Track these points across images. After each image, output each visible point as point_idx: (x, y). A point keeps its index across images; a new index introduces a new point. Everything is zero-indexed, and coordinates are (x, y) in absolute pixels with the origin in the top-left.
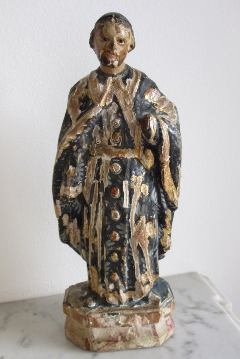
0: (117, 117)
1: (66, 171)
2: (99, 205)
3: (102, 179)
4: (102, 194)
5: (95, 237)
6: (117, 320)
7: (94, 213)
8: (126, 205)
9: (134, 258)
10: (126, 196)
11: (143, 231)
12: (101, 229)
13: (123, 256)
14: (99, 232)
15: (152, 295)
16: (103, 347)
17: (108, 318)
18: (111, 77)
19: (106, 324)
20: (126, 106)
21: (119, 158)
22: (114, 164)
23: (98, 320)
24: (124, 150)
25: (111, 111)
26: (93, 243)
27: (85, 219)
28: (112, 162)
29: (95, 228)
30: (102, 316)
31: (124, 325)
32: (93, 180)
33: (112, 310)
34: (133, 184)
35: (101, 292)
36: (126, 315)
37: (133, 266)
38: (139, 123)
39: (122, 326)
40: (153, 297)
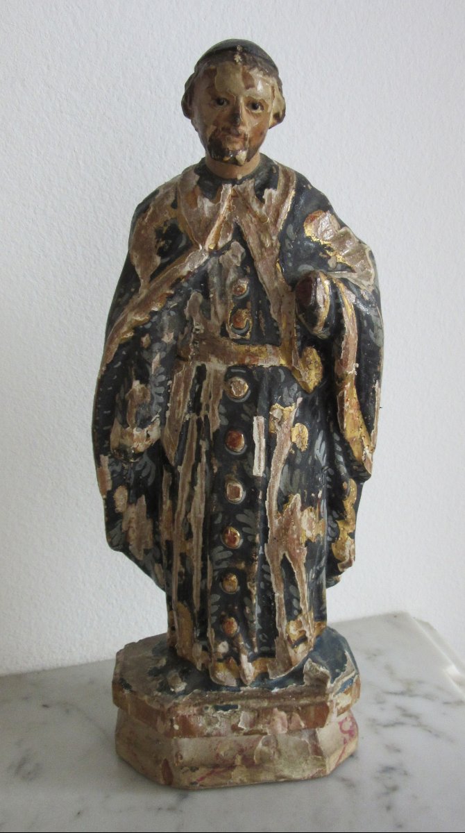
0: (241, 274)
1: (125, 393)
2: (199, 469)
3: (206, 412)
4: (204, 446)
5: (187, 539)
6: (234, 721)
7: (187, 488)
8: (258, 470)
9: (274, 586)
10: (260, 449)
11: (295, 527)
12: (202, 521)
13: (249, 581)
14: (197, 528)
15: (312, 666)
16: (202, 778)
17: (213, 717)
18: (230, 185)
19: (209, 729)
20: (263, 250)
21: (244, 366)
22: (233, 379)
23: (192, 721)
24: (256, 348)
25: (230, 261)
26: (183, 551)
27: (164, 499)
28: (229, 375)
29: (187, 520)
30: (201, 713)
31: (249, 732)
32: (186, 414)
33: (222, 698)
34: (276, 424)
35: (198, 658)
36: (253, 710)
37: (271, 603)
38: (290, 288)
39: (245, 734)
40: (314, 671)
